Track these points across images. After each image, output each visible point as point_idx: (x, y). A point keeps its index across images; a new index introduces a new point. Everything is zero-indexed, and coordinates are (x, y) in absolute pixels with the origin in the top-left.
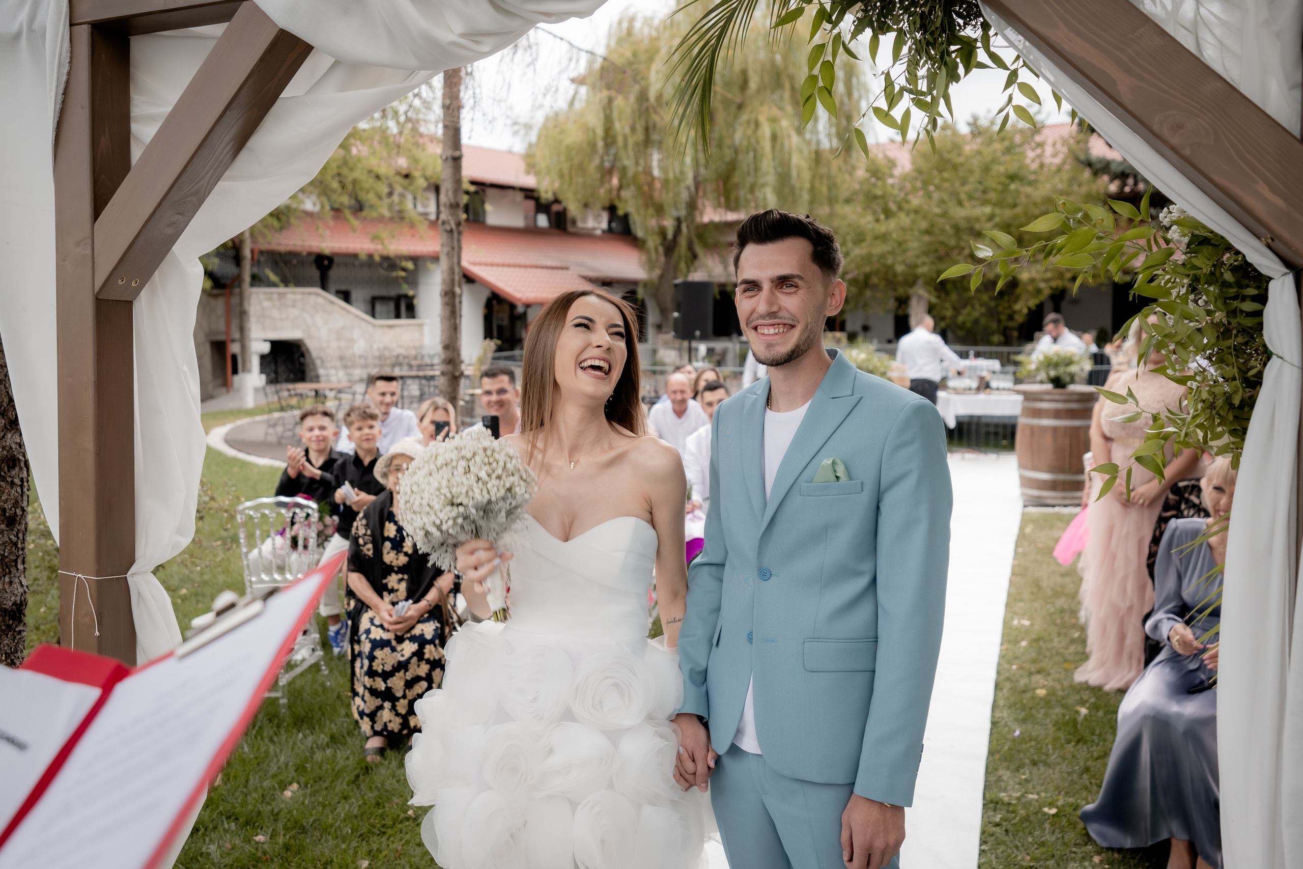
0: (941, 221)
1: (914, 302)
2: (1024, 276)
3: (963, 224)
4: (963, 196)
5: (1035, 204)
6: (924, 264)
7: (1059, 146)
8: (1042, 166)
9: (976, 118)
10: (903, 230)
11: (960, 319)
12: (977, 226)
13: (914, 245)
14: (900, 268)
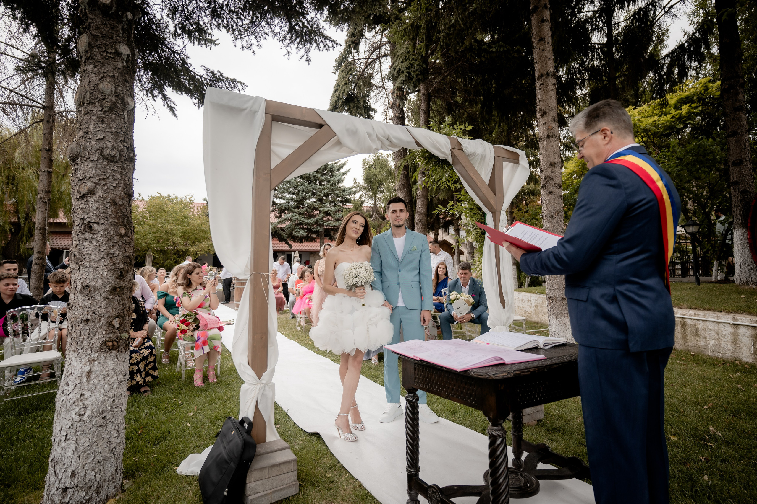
0: (162, 229)
1: (147, 257)
2: (191, 249)
3: (170, 231)
4: (170, 221)
5: (195, 226)
6: (154, 243)
7: (199, 208)
8: (193, 215)
9: (169, 195)
10: (145, 231)
11: (166, 264)
12: (174, 232)
13: (150, 237)
14: (144, 245)
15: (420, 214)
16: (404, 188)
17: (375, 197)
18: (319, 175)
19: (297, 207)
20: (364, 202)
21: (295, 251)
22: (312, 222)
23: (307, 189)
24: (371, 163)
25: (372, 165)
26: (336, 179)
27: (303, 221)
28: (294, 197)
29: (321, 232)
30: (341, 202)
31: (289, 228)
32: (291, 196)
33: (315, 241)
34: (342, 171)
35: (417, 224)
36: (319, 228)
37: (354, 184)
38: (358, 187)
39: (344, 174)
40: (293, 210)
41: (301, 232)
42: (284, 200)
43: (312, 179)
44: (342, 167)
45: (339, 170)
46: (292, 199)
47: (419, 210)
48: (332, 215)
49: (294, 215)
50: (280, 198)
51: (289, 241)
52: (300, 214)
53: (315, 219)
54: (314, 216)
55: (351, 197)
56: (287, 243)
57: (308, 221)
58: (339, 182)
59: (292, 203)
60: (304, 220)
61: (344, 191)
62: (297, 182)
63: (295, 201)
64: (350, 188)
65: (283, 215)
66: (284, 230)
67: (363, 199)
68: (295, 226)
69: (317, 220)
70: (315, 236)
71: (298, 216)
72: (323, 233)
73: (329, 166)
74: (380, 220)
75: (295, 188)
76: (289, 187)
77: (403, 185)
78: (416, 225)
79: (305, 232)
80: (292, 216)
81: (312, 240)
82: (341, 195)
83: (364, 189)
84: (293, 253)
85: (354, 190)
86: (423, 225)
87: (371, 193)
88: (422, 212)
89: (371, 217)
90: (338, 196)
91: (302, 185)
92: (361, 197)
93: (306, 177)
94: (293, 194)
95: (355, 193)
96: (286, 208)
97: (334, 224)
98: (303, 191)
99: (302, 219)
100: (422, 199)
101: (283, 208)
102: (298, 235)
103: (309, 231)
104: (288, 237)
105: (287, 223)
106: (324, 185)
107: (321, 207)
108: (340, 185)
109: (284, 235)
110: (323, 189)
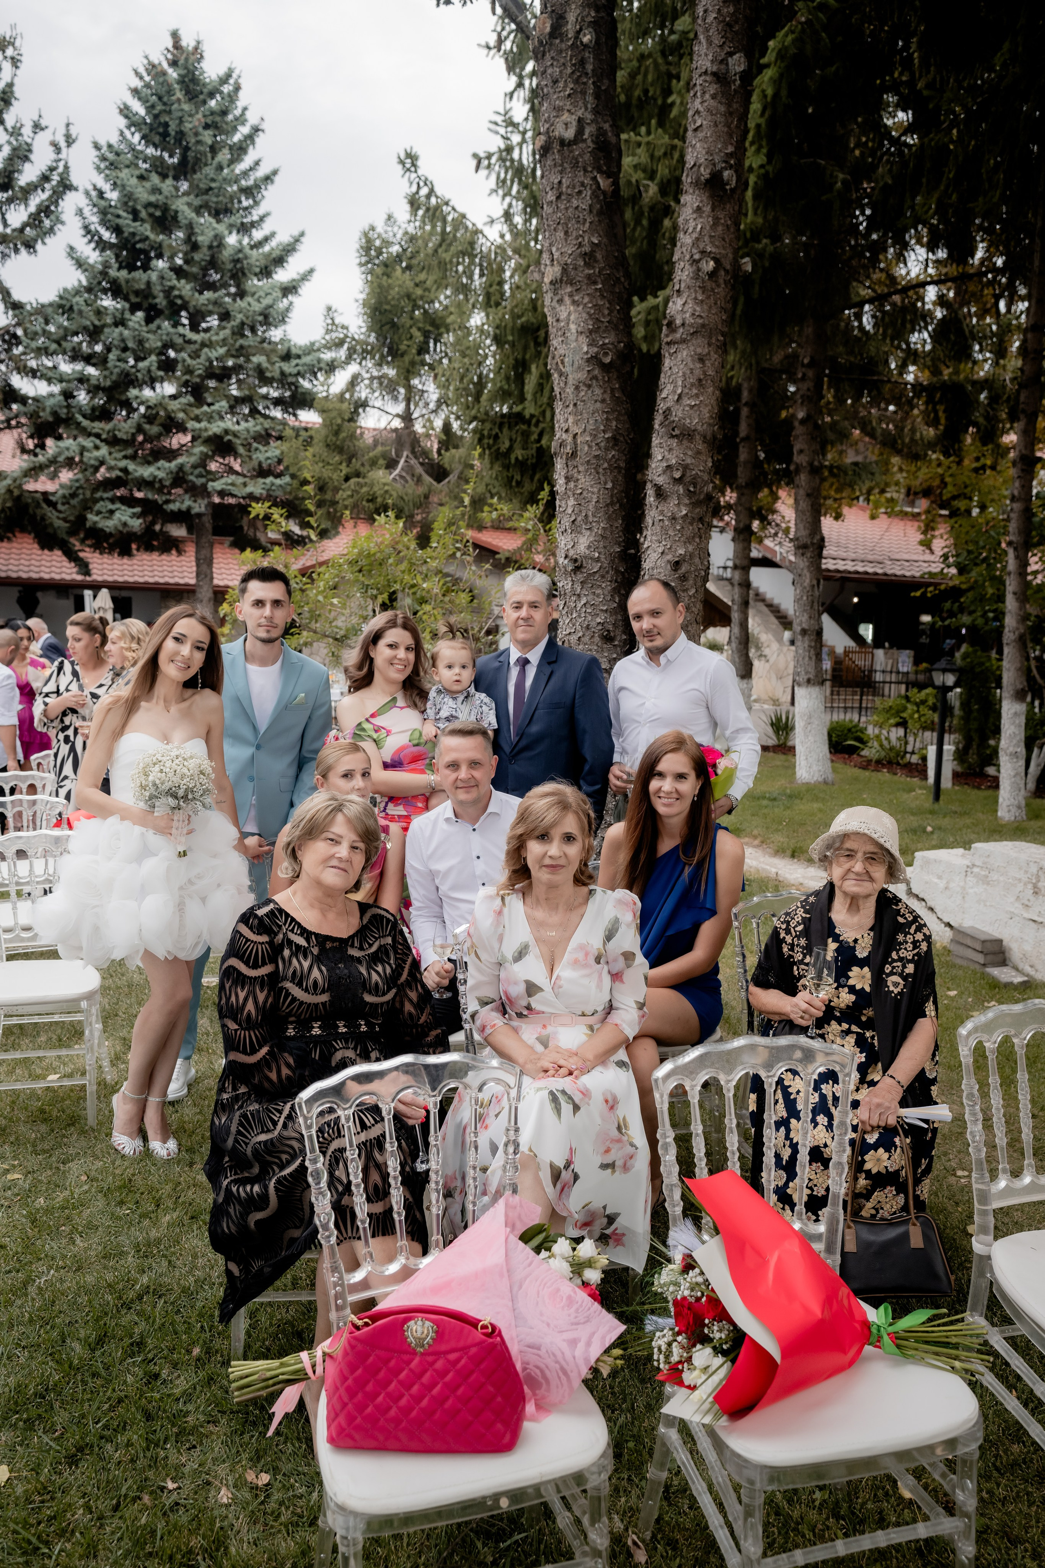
15: (684, 435)
16: (591, 280)
17: (409, 388)
18: (185, 288)
19: (103, 414)
20: (364, 404)
21: (96, 587)
22: (161, 474)
23: (141, 342)
24: (395, 249)
25: (399, 258)
26: (257, 307)
27: (125, 470)
28: (91, 371)
29: (199, 515)
30: (278, 402)
31: (73, 495)
32: (79, 366)
33: (180, 552)
34: (282, 276)
35: (660, 493)
36: (188, 503)
37: (328, 331)
38: (340, 343)
39: (289, 289)
40: (85, 423)
41: (117, 515)
42: (49, 381)
43: (160, 301)
44: (280, 261)
45: (266, 272)
46: (82, 380)
47: (678, 413)
48: (241, 450)
49: (88, 443)
50: (33, 373)
51: (78, 546)
52: (113, 441)
53: (173, 465)
54: (171, 454)
55: (317, 386)
56: (71, 555)
57: (147, 472)
58: (268, 318)
59: (82, 397)
60: (131, 467)
61: (287, 357)
62: (99, 312)
63: (94, 390)
64: (311, 349)
65: (50, 442)
66: (53, 505)
67: (362, 392)
68: (95, 490)
69: (181, 468)
70: (178, 531)
71: (104, 451)
72: (208, 522)
73: (226, 254)
74: (428, 479)
75: (94, 333)
76: (67, 333)
77: (589, 258)
78: (651, 499)
79: (134, 515)
80: (83, 450)
81: (169, 545)
82: (277, 374)
83: (366, 353)
84: (88, 594)
85: (327, 356)
86: (694, 504)
87: (391, 372)
88: (694, 421)
89: (391, 464)
90: (264, 378)
91: (120, 322)
92: (353, 382)
93: (137, 293)
94: (88, 359)
95: (331, 368)
96: (55, 414)
97: (250, 489)
98: (125, 349)
99: (123, 464)
100: (699, 346)
101: (46, 416)
102: (109, 525)
103: (149, 509)
104: (72, 532)
105: (66, 476)
106: (207, 330)
107: (197, 419)
108: (276, 334)
109: (58, 523)
110: (203, 345)
